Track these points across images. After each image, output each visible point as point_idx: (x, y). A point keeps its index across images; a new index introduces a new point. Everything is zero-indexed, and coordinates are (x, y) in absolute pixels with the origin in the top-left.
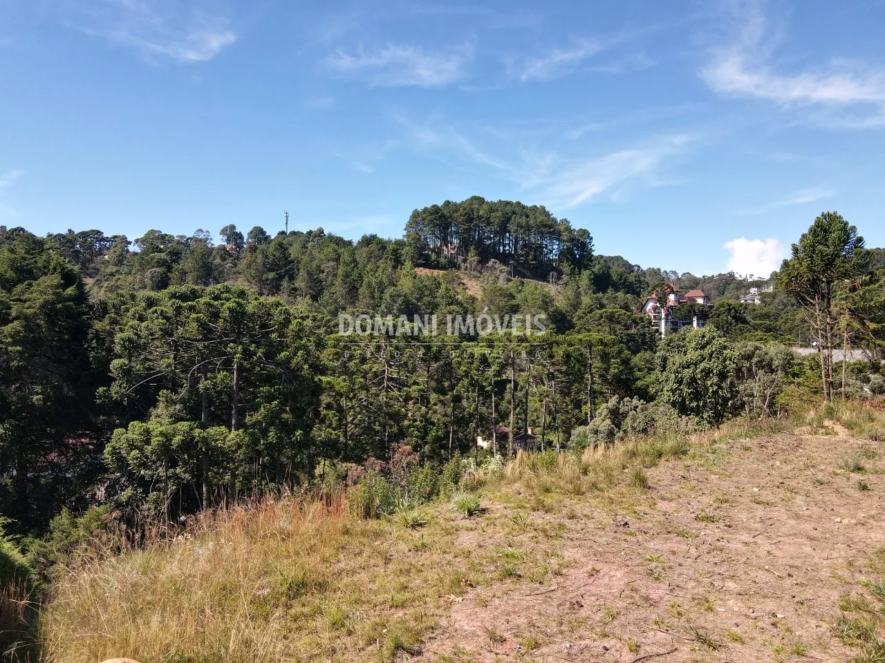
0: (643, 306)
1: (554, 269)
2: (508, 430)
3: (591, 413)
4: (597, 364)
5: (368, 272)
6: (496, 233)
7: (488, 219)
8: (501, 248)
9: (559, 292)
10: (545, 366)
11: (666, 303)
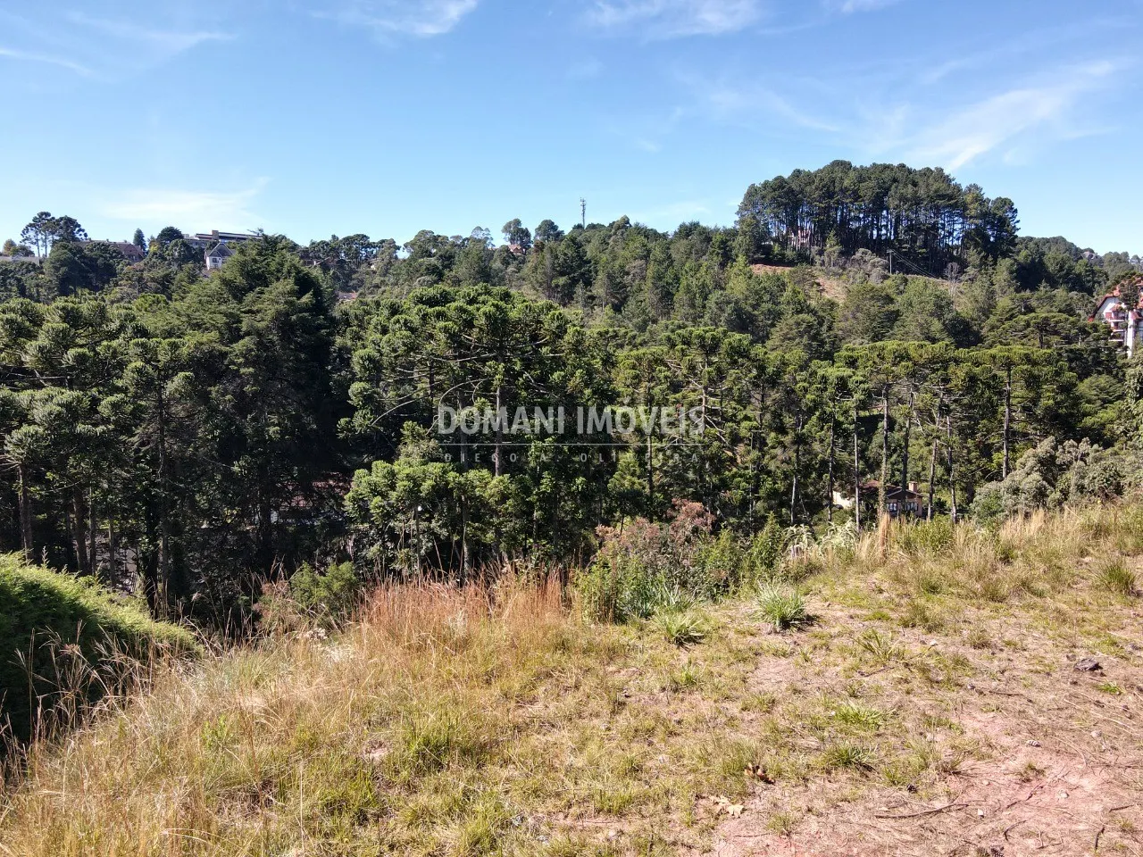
0: (1097, 309)
1: (953, 259)
2: (879, 484)
3: (1007, 464)
4: (1019, 391)
5: (687, 272)
6: (867, 212)
7: (855, 192)
8: (875, 232)
9: (961, 292)
10: (936, 395)
11: (1137, 302)
